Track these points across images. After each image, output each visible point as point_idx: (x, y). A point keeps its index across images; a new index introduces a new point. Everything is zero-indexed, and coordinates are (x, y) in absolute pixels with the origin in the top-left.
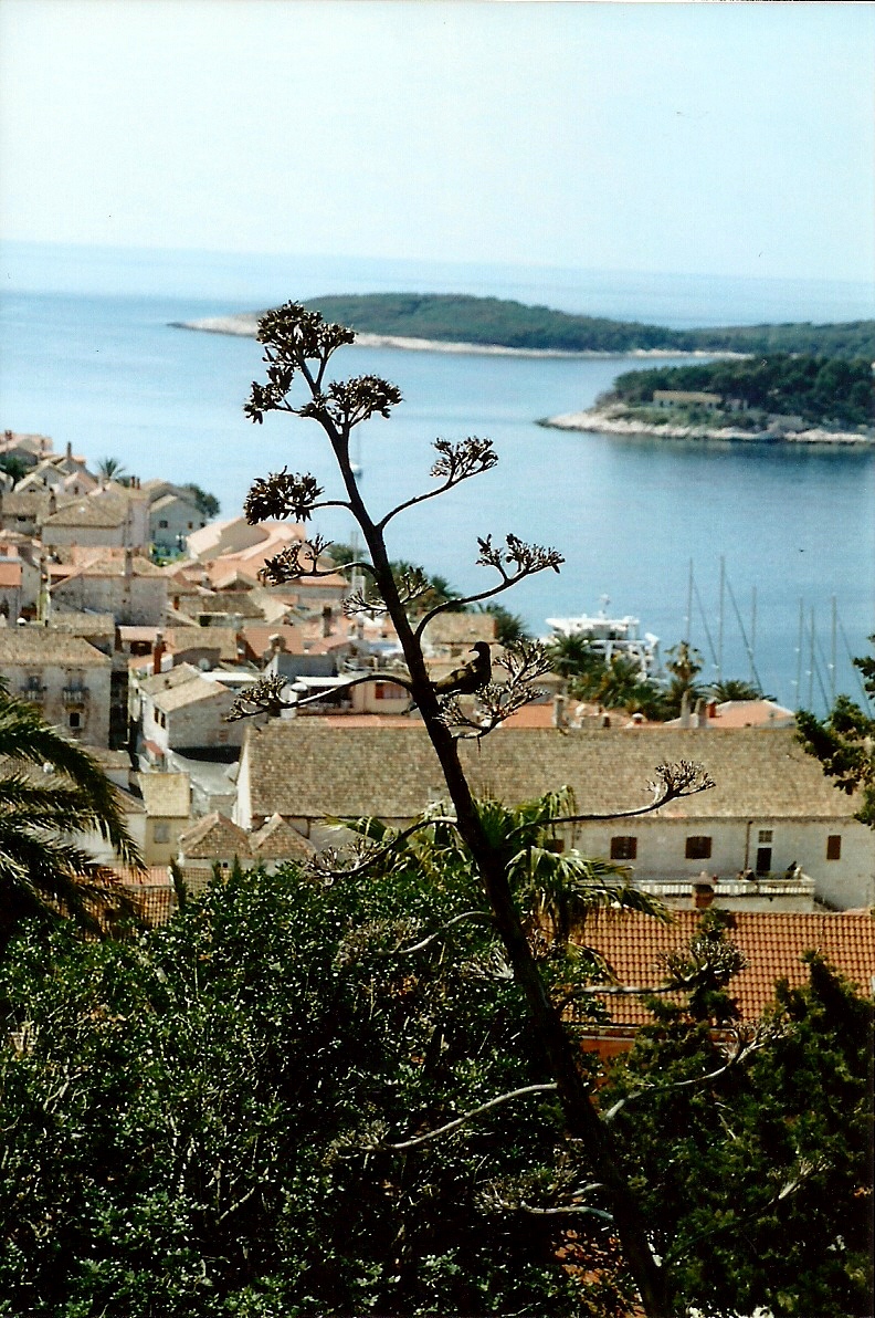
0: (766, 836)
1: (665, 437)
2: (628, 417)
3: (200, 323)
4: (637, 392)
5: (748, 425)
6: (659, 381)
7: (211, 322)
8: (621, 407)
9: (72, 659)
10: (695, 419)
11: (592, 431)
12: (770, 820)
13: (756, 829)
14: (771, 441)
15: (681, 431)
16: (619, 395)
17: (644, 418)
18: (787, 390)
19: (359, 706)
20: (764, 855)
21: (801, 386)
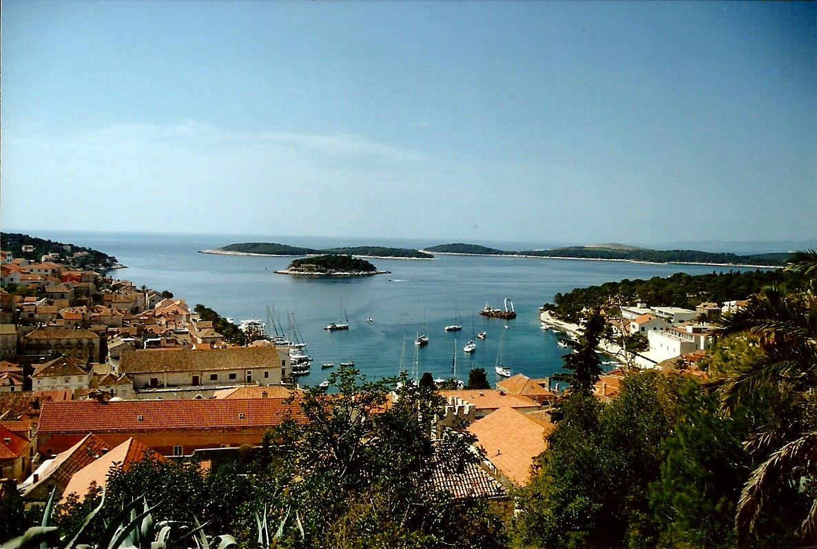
0: (249, 373)
1: (303, 275)
2: (295, 270)
3: (205, 251)
4: (297, 264)
5: (323, 272)
6: (302, 262)
7: (207, 251)
8: (294, 268)
9: (90, 337)
10: (310, 270)
11: (286, 274)
12: (250, 369)
13: (247, 371)
14: (327, 275)
15: (307, 273)
16: (293, 265)
17: (298, 270)
18: (331, 263)
19: (162, 345)
20: (249, 377)
21: (335, 262)
